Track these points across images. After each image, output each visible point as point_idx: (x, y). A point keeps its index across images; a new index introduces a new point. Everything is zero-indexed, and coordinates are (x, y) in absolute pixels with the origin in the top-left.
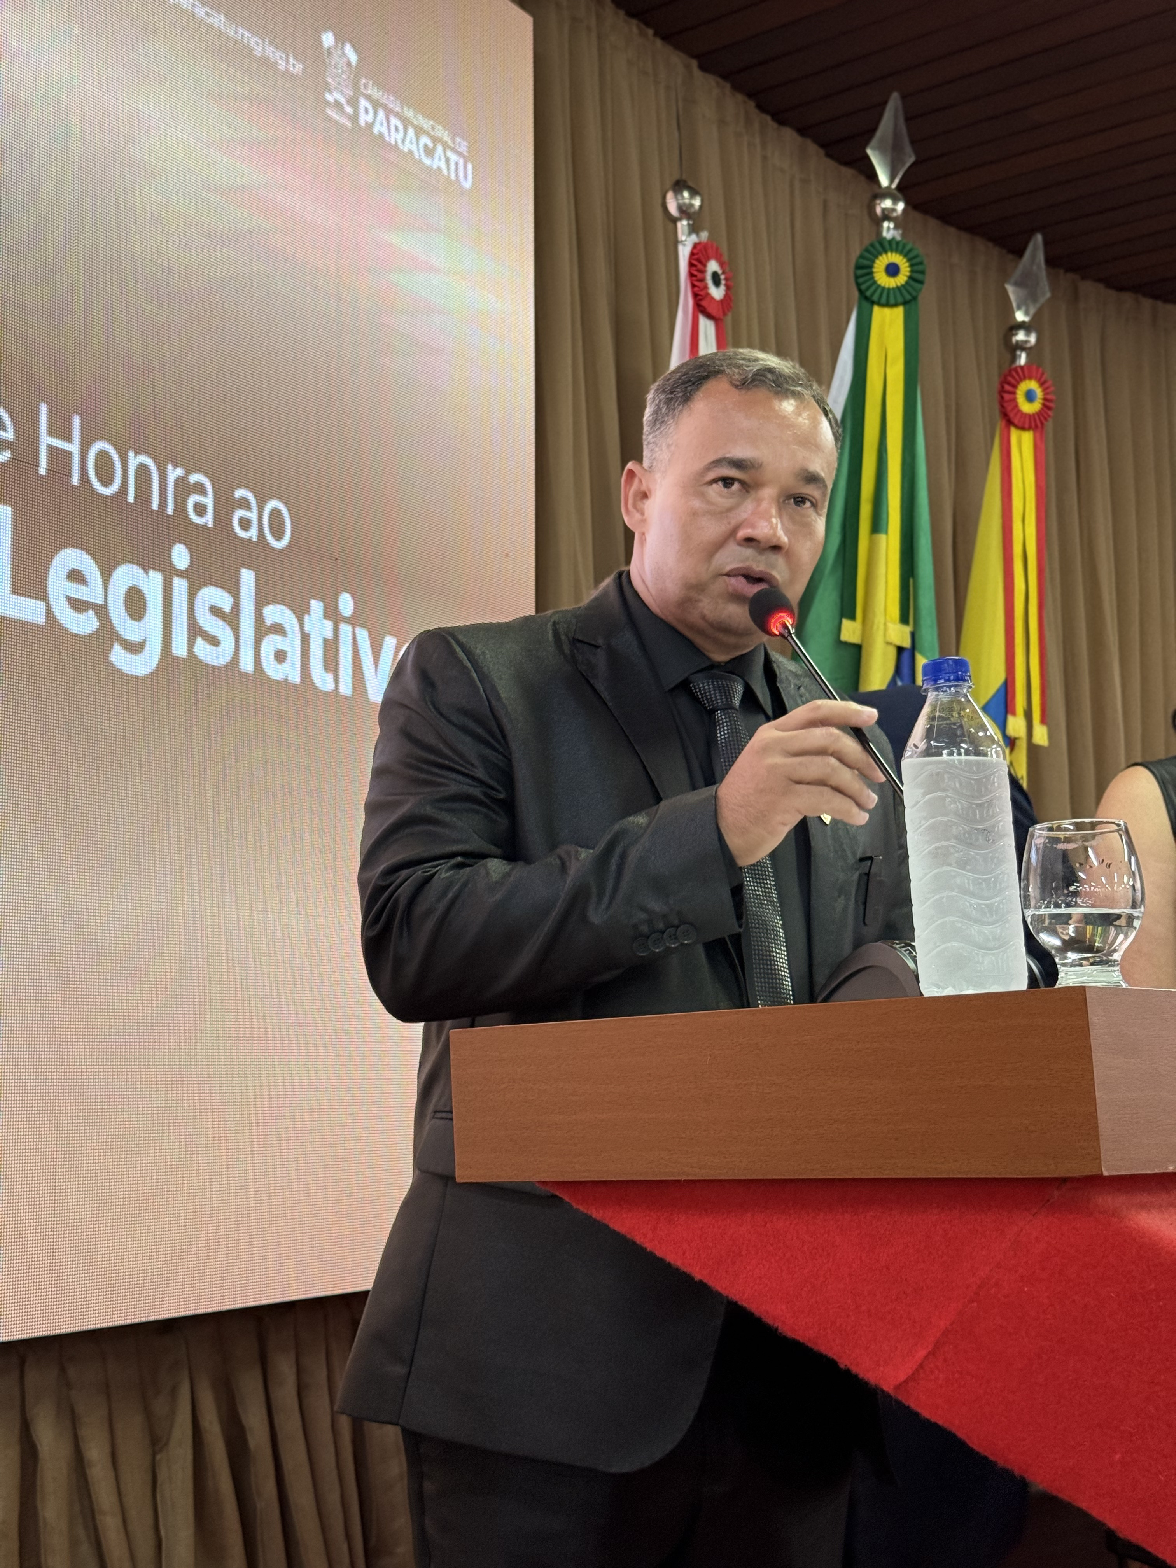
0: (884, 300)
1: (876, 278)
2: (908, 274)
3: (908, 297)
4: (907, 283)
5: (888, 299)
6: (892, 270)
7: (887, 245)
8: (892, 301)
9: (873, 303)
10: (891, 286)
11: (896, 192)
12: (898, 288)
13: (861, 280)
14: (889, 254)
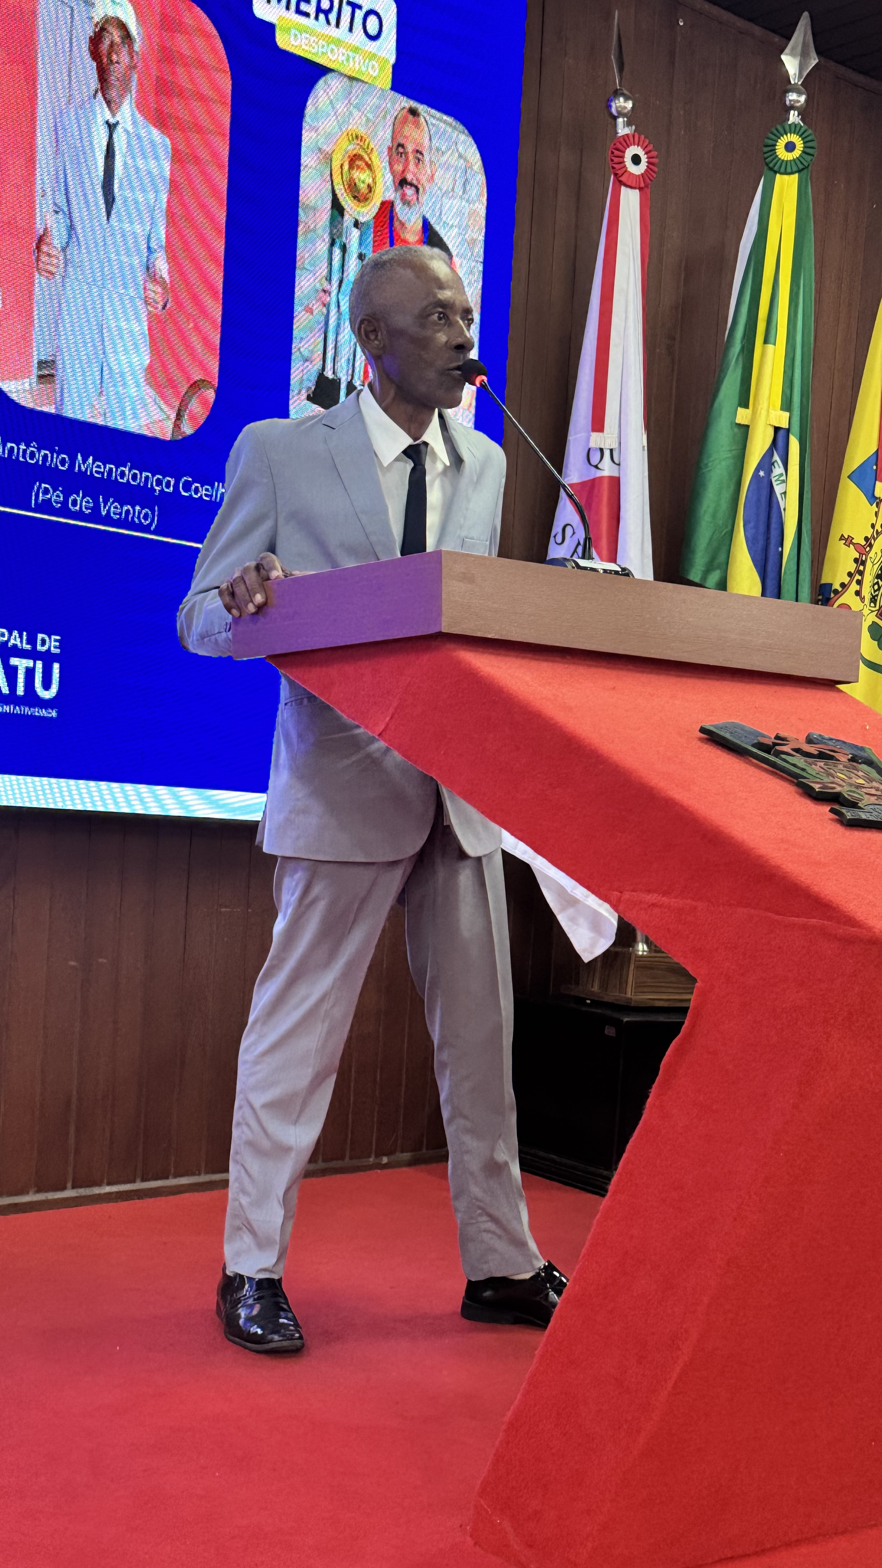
0: (782, 170)
1: (778, 154)
2: (802, 149)
3: (801, 167)
4: (800, 156)
5: (786, 169)
6: (790, 147)
7: (787, 128)
8: (789, 170)
9: (776, 172)
10: (789, 159)
11: (801, 88)
12: (794, 160)
13: (766, 155)
14: (789, 134)
